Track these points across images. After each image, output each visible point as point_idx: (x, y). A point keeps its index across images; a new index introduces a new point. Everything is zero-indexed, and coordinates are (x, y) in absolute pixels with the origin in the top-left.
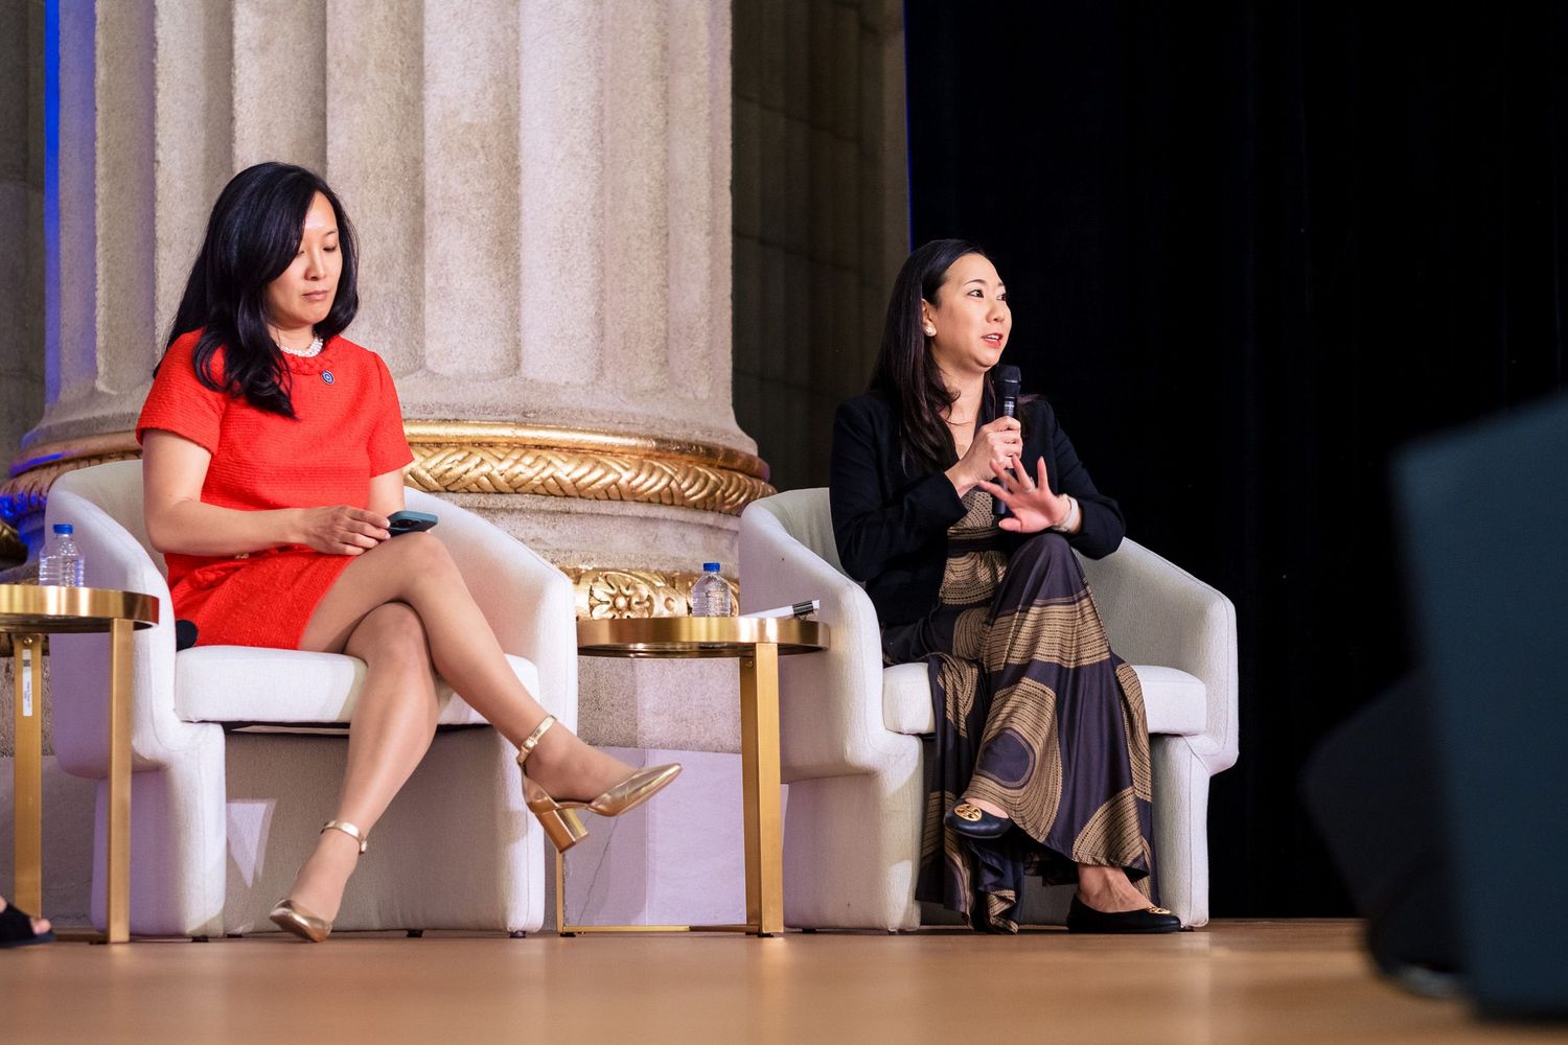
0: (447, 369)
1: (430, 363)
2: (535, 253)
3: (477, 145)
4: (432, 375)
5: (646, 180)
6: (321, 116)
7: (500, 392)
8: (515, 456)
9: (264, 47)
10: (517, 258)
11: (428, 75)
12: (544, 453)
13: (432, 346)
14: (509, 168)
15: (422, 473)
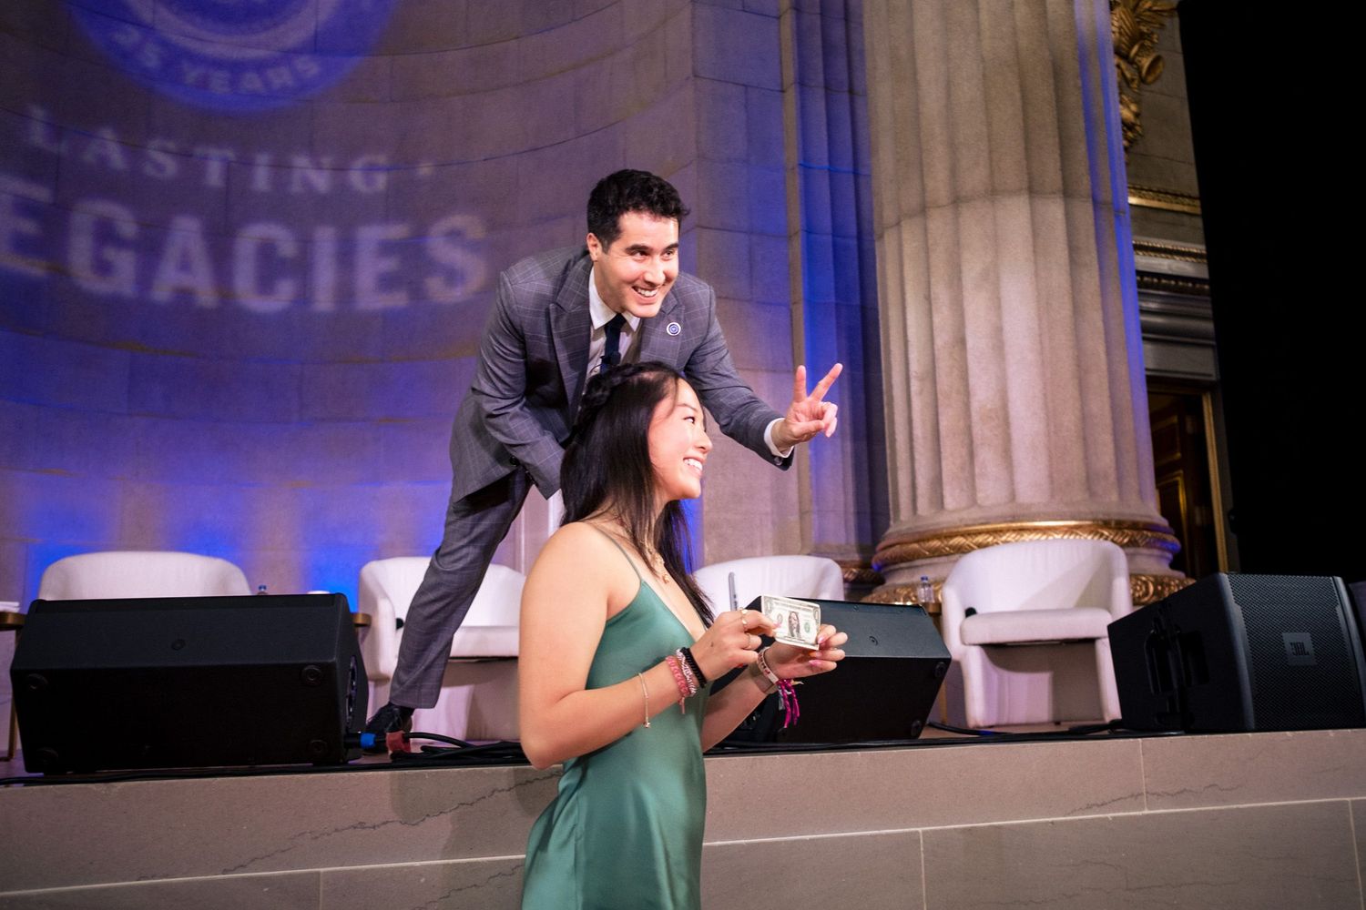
0: (988, 503)
1: (979, 502)
2: (1021, 454)
3: (994, 416)
4: (980, 507)
5: (1073, 418)
6: (937, 414)
7: (1006, 510)
8: (1008, 535)
9: (921, 393)
10: (1011, 457)
11: (972, 393)
12: (1022, 532)
13: (980, 495)
14: (1006, 422)
15: (972, 545)
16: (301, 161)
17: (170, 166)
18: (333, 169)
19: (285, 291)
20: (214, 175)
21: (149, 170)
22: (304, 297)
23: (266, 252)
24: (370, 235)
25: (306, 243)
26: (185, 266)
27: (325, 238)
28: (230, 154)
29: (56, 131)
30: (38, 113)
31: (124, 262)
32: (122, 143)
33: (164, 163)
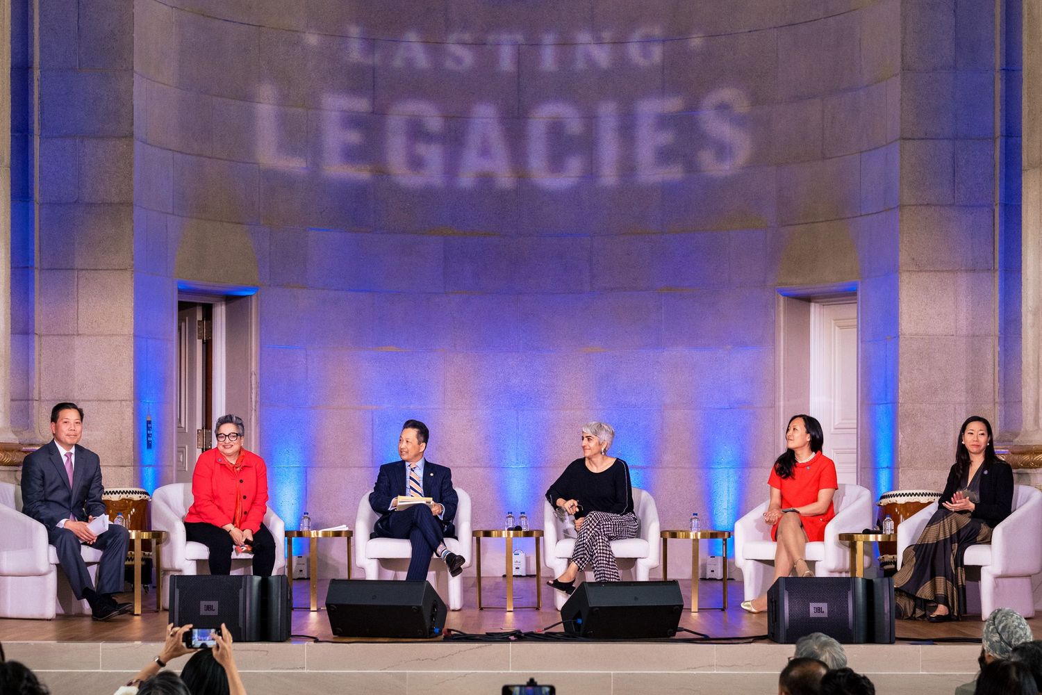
16: (584, 37)
17: (467, 57)
18: (613, 43)
19: (575, 166)
20: (506, 61)
21: (449, 64)
22: (591, 173)
23: (556, 129)
24: (649, 108)
25: (591, 119)
26: (485, 152)
27: (608, 112)
28: (519, 38)
29: (370, 43)
30: (354, 31)
31: (433, 154)
32: (425, 42)
33: (461, 55)
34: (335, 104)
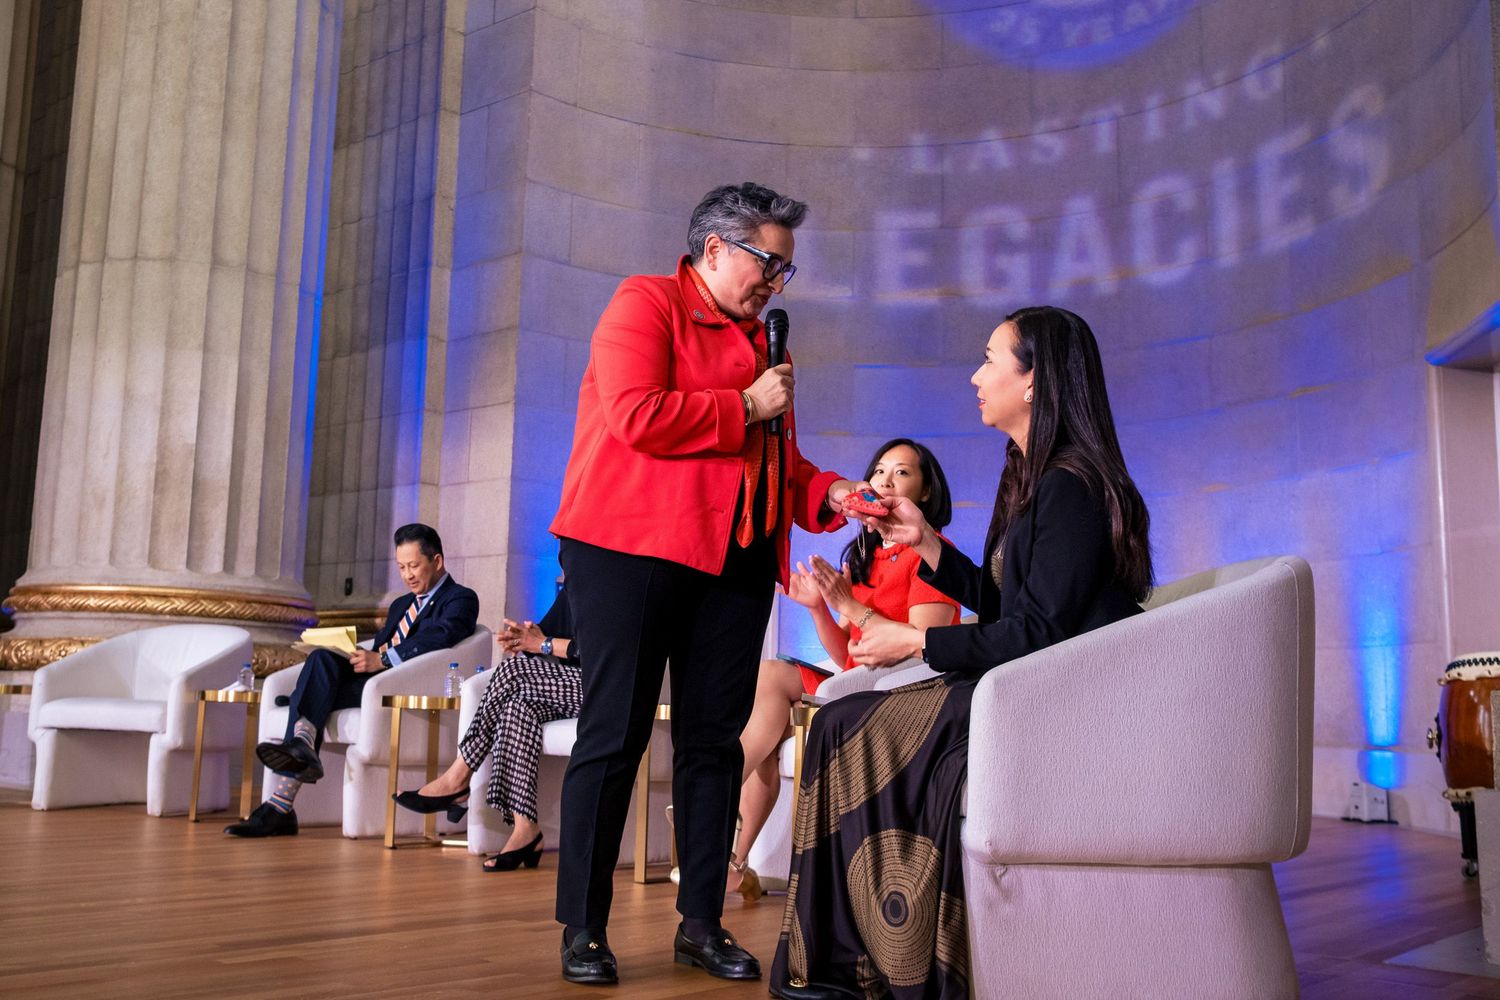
16: (1192, 87)
17: (1057, 145)
18: (1226, 84)
19: (1188, 250)
20: (1104, 139)
21: (1037, 158)
22: (1207, 254)
23: (1165, 211)
24: (1271, 152)
25: (1205, 187)
26: (1081, 254)
27: (1224, 174)
28: (1118, 109)
30: (918, 138)
31: (1018, 267)
32: (1007, 139)
33: (1050, 143)
34: (893, 223)
